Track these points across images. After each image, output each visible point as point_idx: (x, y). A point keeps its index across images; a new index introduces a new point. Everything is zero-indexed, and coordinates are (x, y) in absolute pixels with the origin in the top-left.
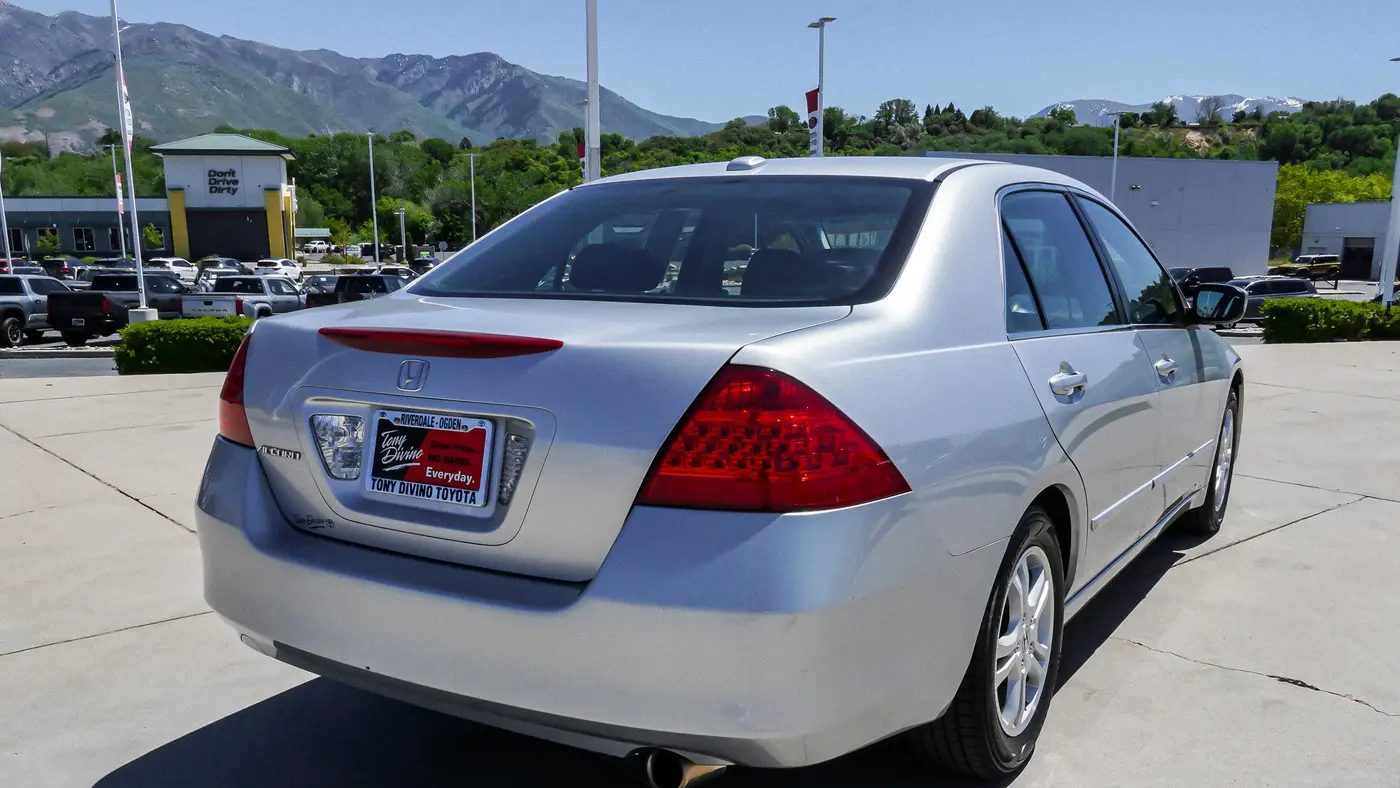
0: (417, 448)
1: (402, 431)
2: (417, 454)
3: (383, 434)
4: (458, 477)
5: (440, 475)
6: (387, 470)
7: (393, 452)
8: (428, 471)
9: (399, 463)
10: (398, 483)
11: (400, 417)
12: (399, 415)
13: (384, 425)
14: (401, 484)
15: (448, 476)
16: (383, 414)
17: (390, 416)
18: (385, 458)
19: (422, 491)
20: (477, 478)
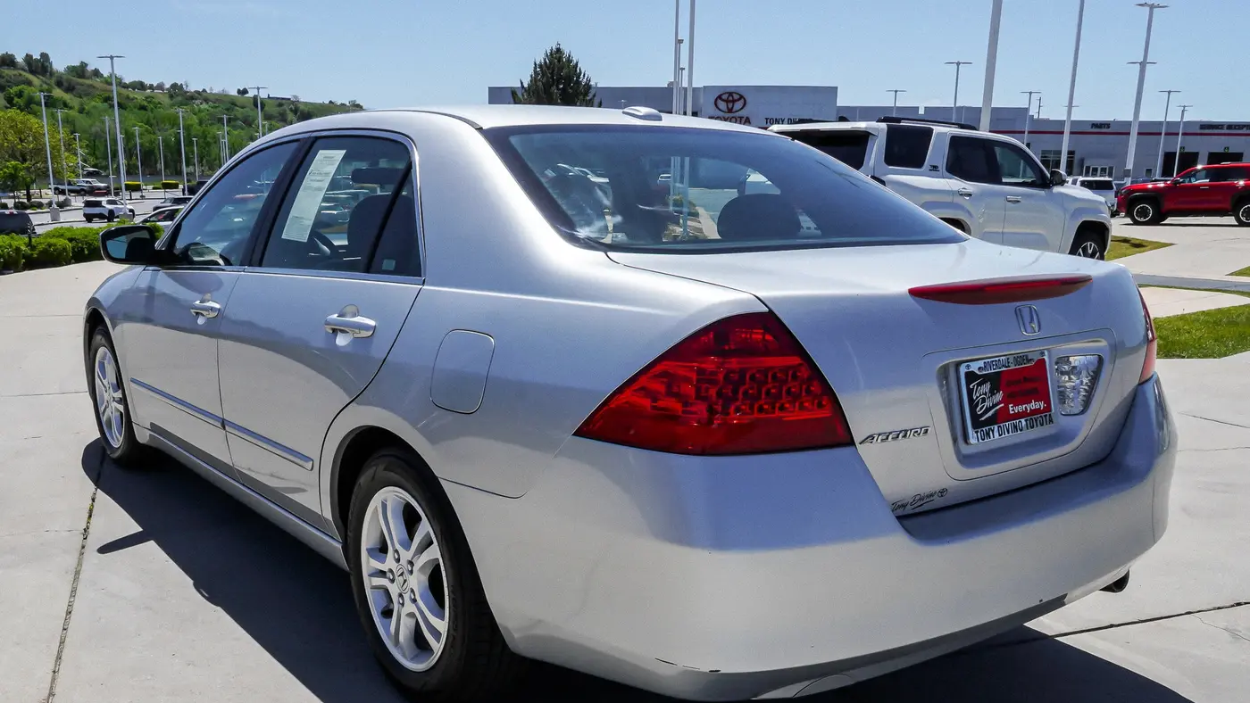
0: (998, 392)
1: (985, 379)
2: (999, 396)
3: (971, 387)
4: (1034, 405)
5: (1020, 408)
6: (983, 419)
7: (984, 401)
8: (1011, 409)
9: (991, 408)
10: (996, 427)
11: (983, 366)
12: (981, 364)
13: (971, 377)
14: (999, 427)
15: (1026, 408)
16: (968, 366)
17: (974, 367)
18: (978, 408)
19: (1015, 427)
20: (1048, 402)
